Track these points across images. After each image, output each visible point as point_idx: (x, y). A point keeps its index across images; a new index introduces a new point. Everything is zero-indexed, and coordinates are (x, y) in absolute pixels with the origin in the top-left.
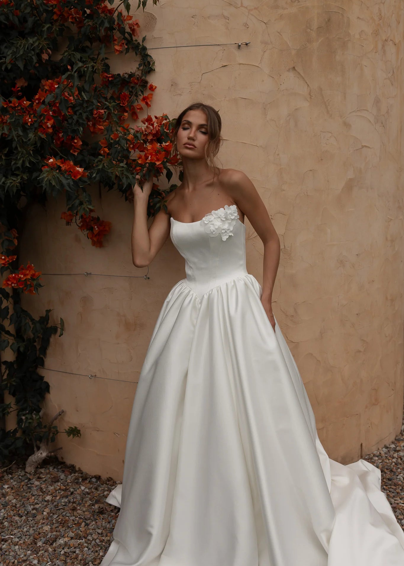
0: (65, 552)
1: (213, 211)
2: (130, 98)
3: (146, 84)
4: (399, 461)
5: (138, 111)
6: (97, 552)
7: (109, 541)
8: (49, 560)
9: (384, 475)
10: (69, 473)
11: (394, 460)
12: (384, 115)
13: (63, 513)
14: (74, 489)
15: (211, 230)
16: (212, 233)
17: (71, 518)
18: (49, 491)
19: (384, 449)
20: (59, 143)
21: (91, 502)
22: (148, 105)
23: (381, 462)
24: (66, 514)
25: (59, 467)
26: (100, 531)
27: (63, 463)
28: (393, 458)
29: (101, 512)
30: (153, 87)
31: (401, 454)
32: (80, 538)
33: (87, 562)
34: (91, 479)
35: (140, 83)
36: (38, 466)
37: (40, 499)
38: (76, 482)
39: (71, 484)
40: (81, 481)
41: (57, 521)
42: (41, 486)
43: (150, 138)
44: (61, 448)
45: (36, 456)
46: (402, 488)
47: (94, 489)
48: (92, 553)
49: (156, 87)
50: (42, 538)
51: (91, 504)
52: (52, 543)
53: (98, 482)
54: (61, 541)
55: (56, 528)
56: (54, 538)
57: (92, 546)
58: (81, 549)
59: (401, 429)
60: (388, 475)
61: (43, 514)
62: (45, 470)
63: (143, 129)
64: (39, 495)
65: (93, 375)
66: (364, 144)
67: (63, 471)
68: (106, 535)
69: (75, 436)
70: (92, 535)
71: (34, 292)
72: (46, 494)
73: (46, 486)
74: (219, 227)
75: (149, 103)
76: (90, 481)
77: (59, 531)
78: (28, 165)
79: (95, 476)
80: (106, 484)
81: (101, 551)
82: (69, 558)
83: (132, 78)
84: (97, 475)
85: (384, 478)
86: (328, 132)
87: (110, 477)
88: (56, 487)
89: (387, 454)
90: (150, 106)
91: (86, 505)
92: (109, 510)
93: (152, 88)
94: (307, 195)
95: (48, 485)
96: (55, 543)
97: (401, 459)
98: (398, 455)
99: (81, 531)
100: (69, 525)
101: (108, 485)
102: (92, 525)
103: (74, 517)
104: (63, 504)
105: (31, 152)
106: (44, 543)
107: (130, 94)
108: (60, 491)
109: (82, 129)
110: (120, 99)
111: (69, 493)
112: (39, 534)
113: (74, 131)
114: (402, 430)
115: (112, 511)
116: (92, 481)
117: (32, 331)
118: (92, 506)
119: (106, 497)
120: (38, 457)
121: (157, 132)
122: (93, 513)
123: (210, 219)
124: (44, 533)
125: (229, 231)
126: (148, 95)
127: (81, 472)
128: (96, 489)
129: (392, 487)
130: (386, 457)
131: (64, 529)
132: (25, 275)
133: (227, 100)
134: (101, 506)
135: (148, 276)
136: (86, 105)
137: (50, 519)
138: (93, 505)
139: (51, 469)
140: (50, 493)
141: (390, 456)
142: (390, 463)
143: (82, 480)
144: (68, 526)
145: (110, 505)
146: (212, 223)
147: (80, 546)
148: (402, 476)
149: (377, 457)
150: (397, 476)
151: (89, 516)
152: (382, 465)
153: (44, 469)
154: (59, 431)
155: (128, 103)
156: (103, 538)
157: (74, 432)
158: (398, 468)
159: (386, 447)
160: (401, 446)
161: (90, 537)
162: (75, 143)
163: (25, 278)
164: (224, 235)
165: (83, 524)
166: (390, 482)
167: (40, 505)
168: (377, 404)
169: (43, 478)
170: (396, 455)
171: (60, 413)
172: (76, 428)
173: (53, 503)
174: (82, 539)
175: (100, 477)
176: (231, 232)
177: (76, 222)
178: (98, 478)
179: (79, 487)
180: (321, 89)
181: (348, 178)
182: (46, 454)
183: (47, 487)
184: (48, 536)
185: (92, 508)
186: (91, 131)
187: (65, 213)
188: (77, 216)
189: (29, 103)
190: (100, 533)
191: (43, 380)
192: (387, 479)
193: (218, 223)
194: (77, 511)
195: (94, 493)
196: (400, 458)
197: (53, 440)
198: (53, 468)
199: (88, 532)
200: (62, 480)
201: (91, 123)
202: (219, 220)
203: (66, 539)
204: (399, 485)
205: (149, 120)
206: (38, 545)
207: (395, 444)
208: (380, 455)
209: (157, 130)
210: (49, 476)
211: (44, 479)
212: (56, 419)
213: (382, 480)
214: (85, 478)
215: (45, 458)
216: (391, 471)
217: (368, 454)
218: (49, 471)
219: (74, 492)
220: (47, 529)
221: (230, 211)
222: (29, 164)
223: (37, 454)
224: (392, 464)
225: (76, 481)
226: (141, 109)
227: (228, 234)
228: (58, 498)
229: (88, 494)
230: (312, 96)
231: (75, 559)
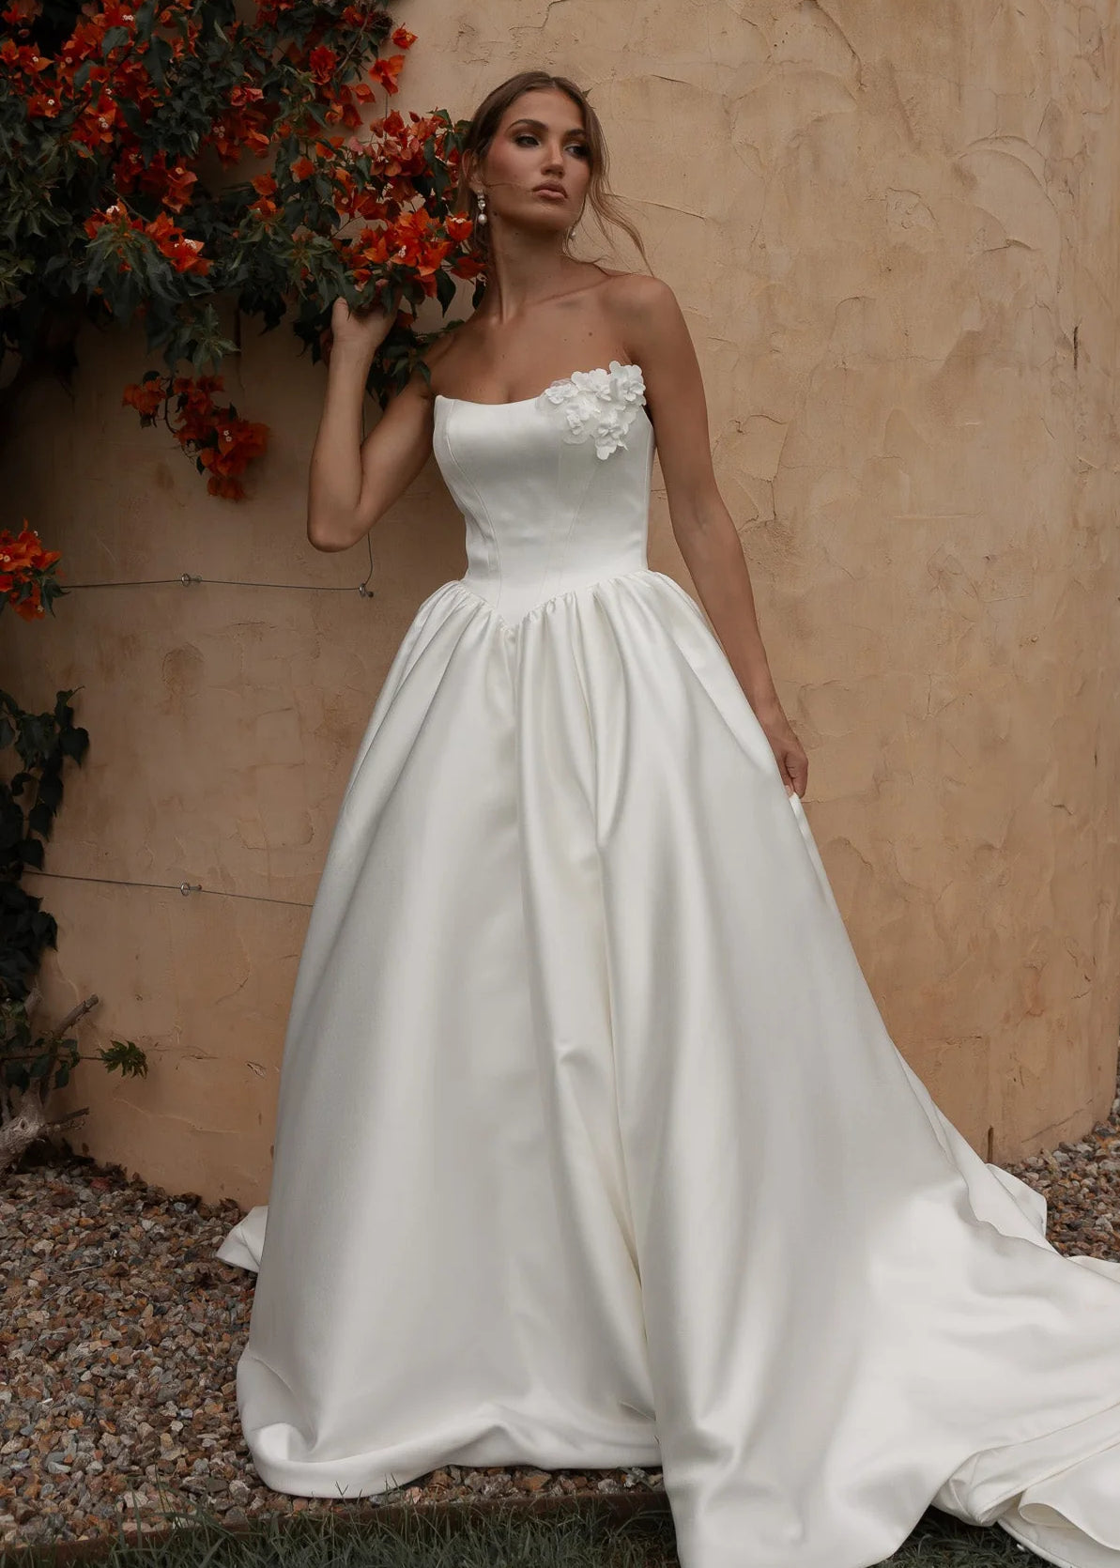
0: (94, 1375)
1: (577, 375)
2: (339, 63)
3: (386, 28)
4: (1103, 1181)
5: (362, 102)
6: (190, 1377)
7: (227, 1352)
8: (45, 1392)
9: (1057, 1215)
10: (104, 1187)
11: (1087, 1181)
12: (1071, 161)
13: (87, 1281)
14: (121, 1226)
15: (568, 422)
16: (571, 431)
17: (113, 1296)
18: (45, 1230)
19: (1058, 1153)
20: (127, 181)
21: (173, 1259)
22: (389, 86)
23: (1047, 1187)
24: (96, 1285)
25: (76, 1172)
26: (199, 1327)
27: (87, 1162)
28: (1085, 1175)
29: (204, 1281)
30: (405, 38)
31: (1110, 1165)
32: (139, 1345)
33: (160, 1399)
34: (171, 1203)
35: (368, 23)
36: (10, 1168)
37: (18, 1248)
38: (128, 1207)
39: (111, 1214)
40: (141, 1207)
41: (69, 1302)
42: (20, 1217)
43: (393, 171)
44: (86, 1111)
45: (7, 1132)
46: (1110, 1249)
47: (181, 1228)
48: (176, 1380)
49: (414, 38)
50: (24, 1341)
51: (171, 1262)
52: (55, 1353)
53: (195, 1212)
54: (83, 1350)
55: (67, 1316)
56: (60, 1342)
57: (176, 1364)
58: (143, 1370)
59: (1112, 1109)
60: (1069, 1215)
61: (26, 1284)
62: (31, 1180)
63: (376, 148)
64: (15, 1239)
65: (191, 886)
66: (1011, 238)
67: (88, 1184)
68: (217, 1337)
69: (130, 1069)
70: (174, 1337)
71: (40, 608)
72: (36, 1237)
73: (36, 1216)
74: (592, 418)
75: (394, 80)
76: (167, 1210)
77: (78, 1326)
78: (37, 231)
79: (184, 1196)
80: (218, 1217)
81: (201, 1375)
82: (106, 1390)
83: (346, 9)
84: (192, 1194)
85: (1055, 1224)
86: (908, 191)
87: (229, 1200)
88: (68, 1220)
89: (1067, 1166)
90: (396, 90)
91: (159, 1265)
92: (227, 1277)
93: (403, 41)
94: (845, 370)
95: (41, 1214)
96: (63, 1354)
97: (1109, 1180)
98: (1099, 1168)
99: (142, 1327)
100: (107, 1311)
101: (223, 1219)
102: (176, 1315)
103: (121, 1295)
104: (88, 1261)
105: (48, 196)
106: (30, 1355)
107: (338, 54)
108: (77, 1229)
109: (196, 137)
110: (310, 65)
111: (106, 1234)
112: (16, 1331)
113: (174, 140)
114: (1115, 1111)
115: (235, 1281)
116: (175, 1210)
117: (16, 743)
118: (176, 1267)
119: (218, 1248)
120: (12, 1134)
121: (415, 156)
122: (177, 1286)
123: (567, 392)
124: (31, 1328)
125: (620, 433)
126: (391, 58)
127: (143, 1187)
128: (188, 1228)
129: (1079, 1244)
130: (1064, 1173)
131: (90, 1320)
132: (16, 557)
133: (618, 81)
134: (204, 1267)
135: (369, 589)
136: (211, 75)
137: (47, 1297)
138: (178, 1265)
139: (51, 1176)
140: (48, 1235)
141: (1076, 1172)
142: (1076, 1189)
143: (144, 1207)
144: (103, 1313)
145: (230, 1267)
146: (574, 404)
147: (139, 1362)
148: (1108, 1220)
149: (1038, 1171)
150: (1096, 1218)
151: (166, 1291)
152: (1049, 1192)
153: (29, 1175)
154: (81, 1054)
155: (331, 79)
156: (209, 1345)
157: (128, 1057)
158: (1099, 1201)
159: (1064, 1149)
160: (1110, 1146)
161: (170, 1342)
162: (178, 177)
163: (15, 565)
164: (604, 442)
165: (150, 1308)
166: (1075, 1234)
167: (17, 1263)
168: (1039, 1015)
169: (25, 1197)
170: (1093, 1168)
171: (88, 1006)
172: (131, 1045)
173: (57, 1260)
174: (147, 1347)
175: (198, 1199)
176: (622, 437)
177: (166, 418)
178: (194, 1202)
179: (135, 1222)
180: (890, 68)
181: (965, 329)
182: (37, 1127)
183: (40, 1219)
184: (42, 1337)
185: (175, 1273)
186: (220, 154)
187: (136, 387)
188: (169, 400)
189: (46, 62)
190: (201, 1333)
191: (37, 908)
192: (1065, 1226)
193: (589, 408)
194: (129, 1280)
195: (181, 1239)
196: (1105, 1175)
197: (63, 1080)
198: (55, 1175)
199: (163, 1330)
200: (83, 1202)
201: (222, 128)
202: (594, 399)
203: (98, 1345)
204: (1100, 1241)
205: (393, 125)
206: (12, 1357)
207: (1092, 1145)
208: (1046, 1169)
209: (416, 151)
210: (44, 1192)
211: (30, 1199)
212: (72, 1023)
213: (1048, 1227)
214: (153, 1201)
215: (35, 1141)
216: (1078, 1208)
217: (1011, 1163)
218: (46, 1182)
219: (122, 1233)
220: (40, 1319)
221: (625, 380)
222: (41, 228)
223: (11, 1126)
224: (1079, 1191)
225: (126, 1208)
226: (369, 98)
227: (614, 442)
228: (71, 1247)
229: (163, 1238)
230: (866, 87)
231: (123, 1393)
